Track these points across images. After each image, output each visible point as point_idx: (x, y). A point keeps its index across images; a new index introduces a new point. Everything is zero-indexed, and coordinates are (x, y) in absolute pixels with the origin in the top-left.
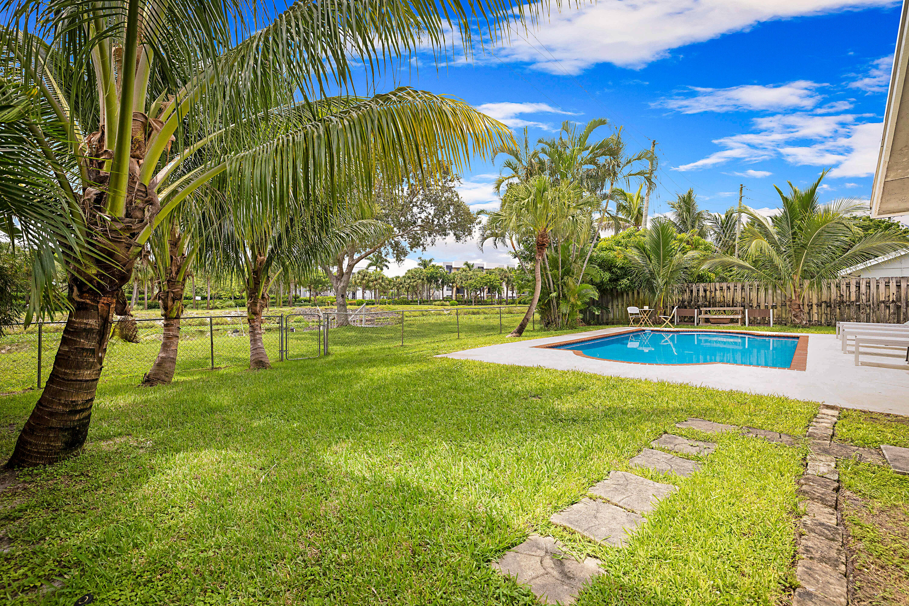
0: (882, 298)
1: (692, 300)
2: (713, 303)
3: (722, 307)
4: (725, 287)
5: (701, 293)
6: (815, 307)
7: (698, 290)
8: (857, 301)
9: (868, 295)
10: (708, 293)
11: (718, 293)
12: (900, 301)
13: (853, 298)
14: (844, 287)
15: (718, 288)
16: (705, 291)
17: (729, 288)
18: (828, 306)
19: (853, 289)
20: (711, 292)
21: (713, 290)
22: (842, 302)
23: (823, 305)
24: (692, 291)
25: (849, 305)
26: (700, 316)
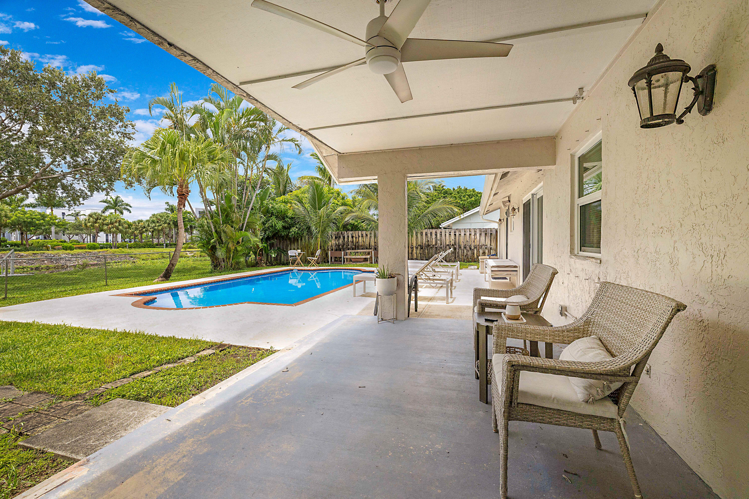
0: (448, 243)
1: (344, 244)
2: (356, 247)
3: (363, 249)
4: (364, 235)
5: (350, 239)
6: (414, 248)
7: (348, 237)
8: (436, 245)
9: (441, 240)
10: (354, 239)
11: (360, 238)
12: (456, 245)
13: (434, 243)
14: (429, 235)
15: (360, 235)
16: (352, 237)
17: (367, 235)
18: (421, 248)
19: (434, 236)
20: (356, 238)
21: (357, 236)
22: (429, 245)
23: (419, 247)
24: (344, 237)
25: (432, 248)
26: (345, 257)
